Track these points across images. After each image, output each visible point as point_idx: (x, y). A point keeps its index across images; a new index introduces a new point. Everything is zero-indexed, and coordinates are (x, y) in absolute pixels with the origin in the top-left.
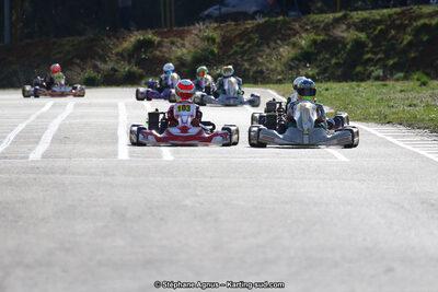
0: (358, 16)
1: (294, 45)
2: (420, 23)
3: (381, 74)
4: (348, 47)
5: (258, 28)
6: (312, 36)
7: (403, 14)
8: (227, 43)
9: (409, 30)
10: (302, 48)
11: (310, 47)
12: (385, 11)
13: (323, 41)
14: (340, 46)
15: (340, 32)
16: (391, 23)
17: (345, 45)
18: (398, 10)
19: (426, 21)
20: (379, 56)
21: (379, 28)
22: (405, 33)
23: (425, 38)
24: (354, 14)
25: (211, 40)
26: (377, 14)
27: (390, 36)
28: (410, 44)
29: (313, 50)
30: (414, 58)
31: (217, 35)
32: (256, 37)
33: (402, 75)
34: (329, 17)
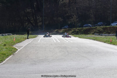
0: (78, 28)
2: (84, 29)
3: (80, 34)
6: (73, 30)
7: (82, 28)
8: (65, 31)
15: (76, 30)
20: (80, 32)
21: (80, 30)
22: (82, 30)
23: (84, 31)
26: (79, 28)
29: (73, 32)
30: (83, 33)
31: (64, 30)
32: (68, 30)
34: (75, 29)
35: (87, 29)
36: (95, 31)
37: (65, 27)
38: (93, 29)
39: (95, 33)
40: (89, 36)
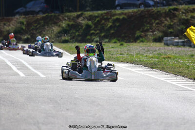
0: (88, 14)
1: (59, 26)
2: (115, 17)
3: (98, 40)
4: (84, 27)
5: (43, 18)
6: (67, 22)
7: (107, 13)
8: (29, 24)
9: (110, 20)
10: (63, 28)
11: (66, 27)
12: (100, 12)
13: (72, 25)
14: (80, 27)
15: (80, 20)
16: (102, 17)
17: (82, 27)
18: (105, 11)
19: (118, 17)
20: (97, 32)
21: (97, 19)
22: (109, 22)
23: (117, 24)
24: (86, 13)
25: (22, 23)
26: (96, 13)
27: (102, 23)
28: (111, 27)
29: (68, 28)
30: (113, 33)
31: (24, 21)
32: (42, 22)
33: (107, 40)
34: (75, 14)
35: (130, 17)
36: (170, 27)
37: (30, 5)
38: (157, 16)
39: (166, 34)
40: (135, 48)
